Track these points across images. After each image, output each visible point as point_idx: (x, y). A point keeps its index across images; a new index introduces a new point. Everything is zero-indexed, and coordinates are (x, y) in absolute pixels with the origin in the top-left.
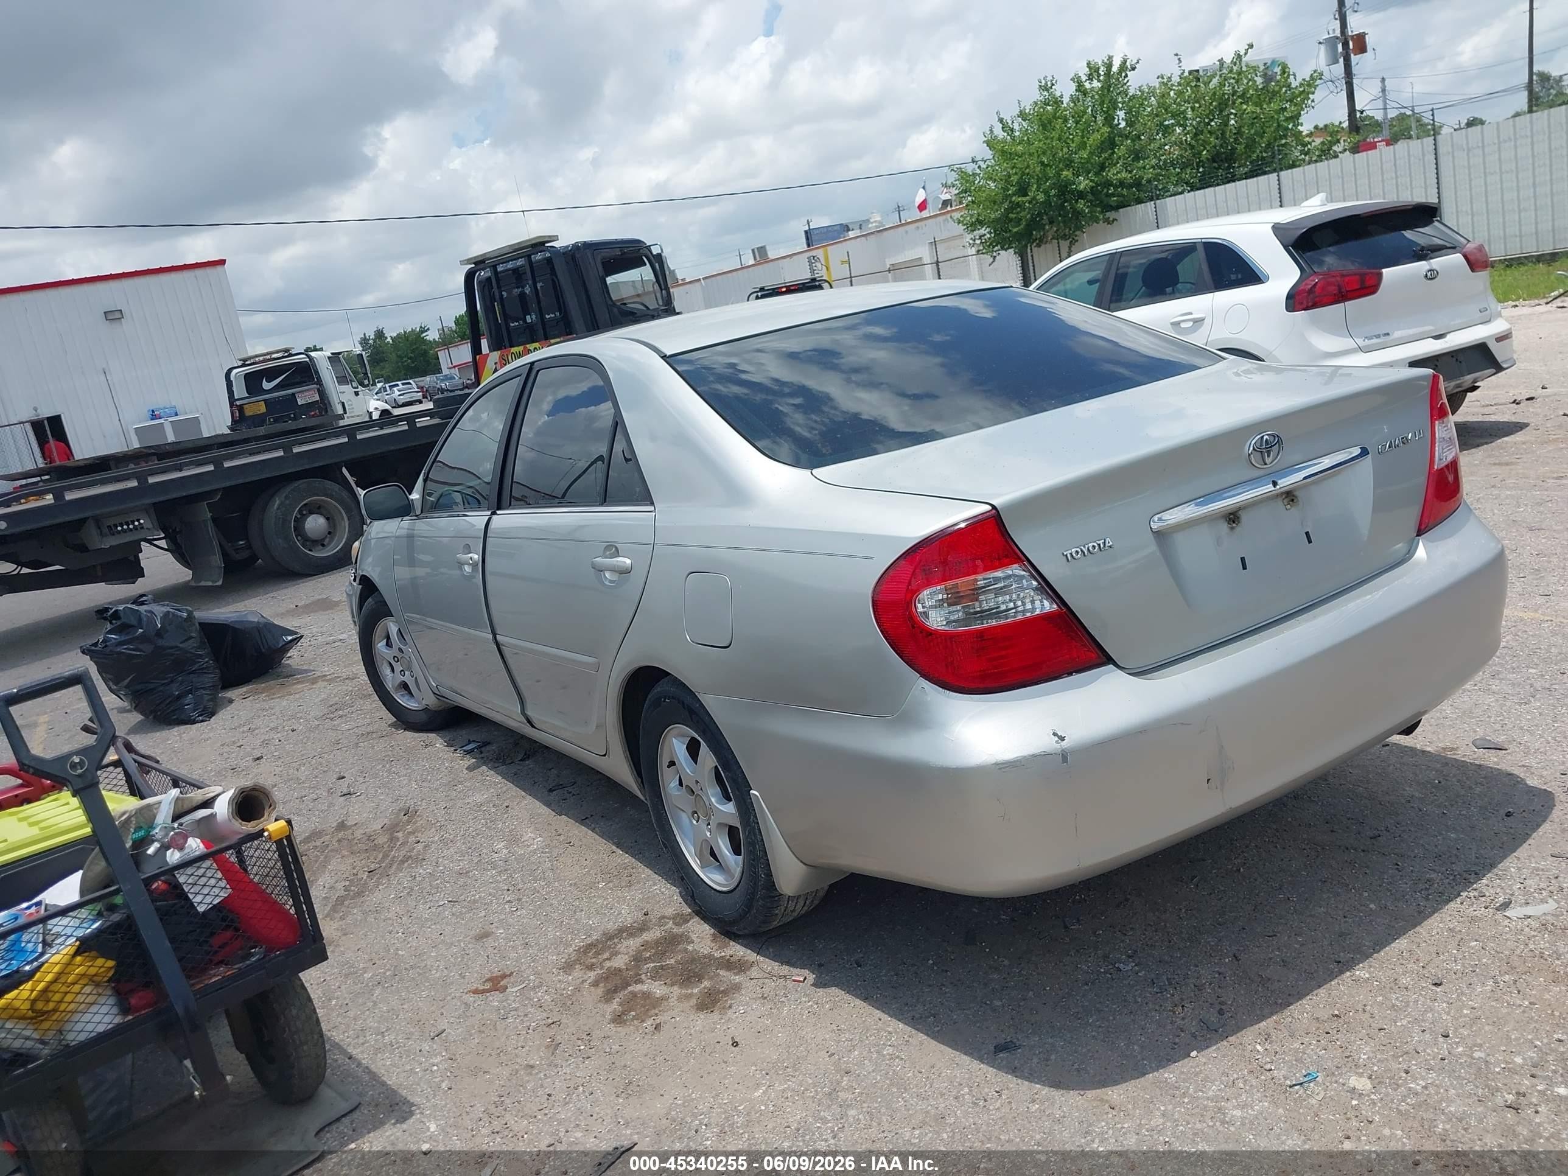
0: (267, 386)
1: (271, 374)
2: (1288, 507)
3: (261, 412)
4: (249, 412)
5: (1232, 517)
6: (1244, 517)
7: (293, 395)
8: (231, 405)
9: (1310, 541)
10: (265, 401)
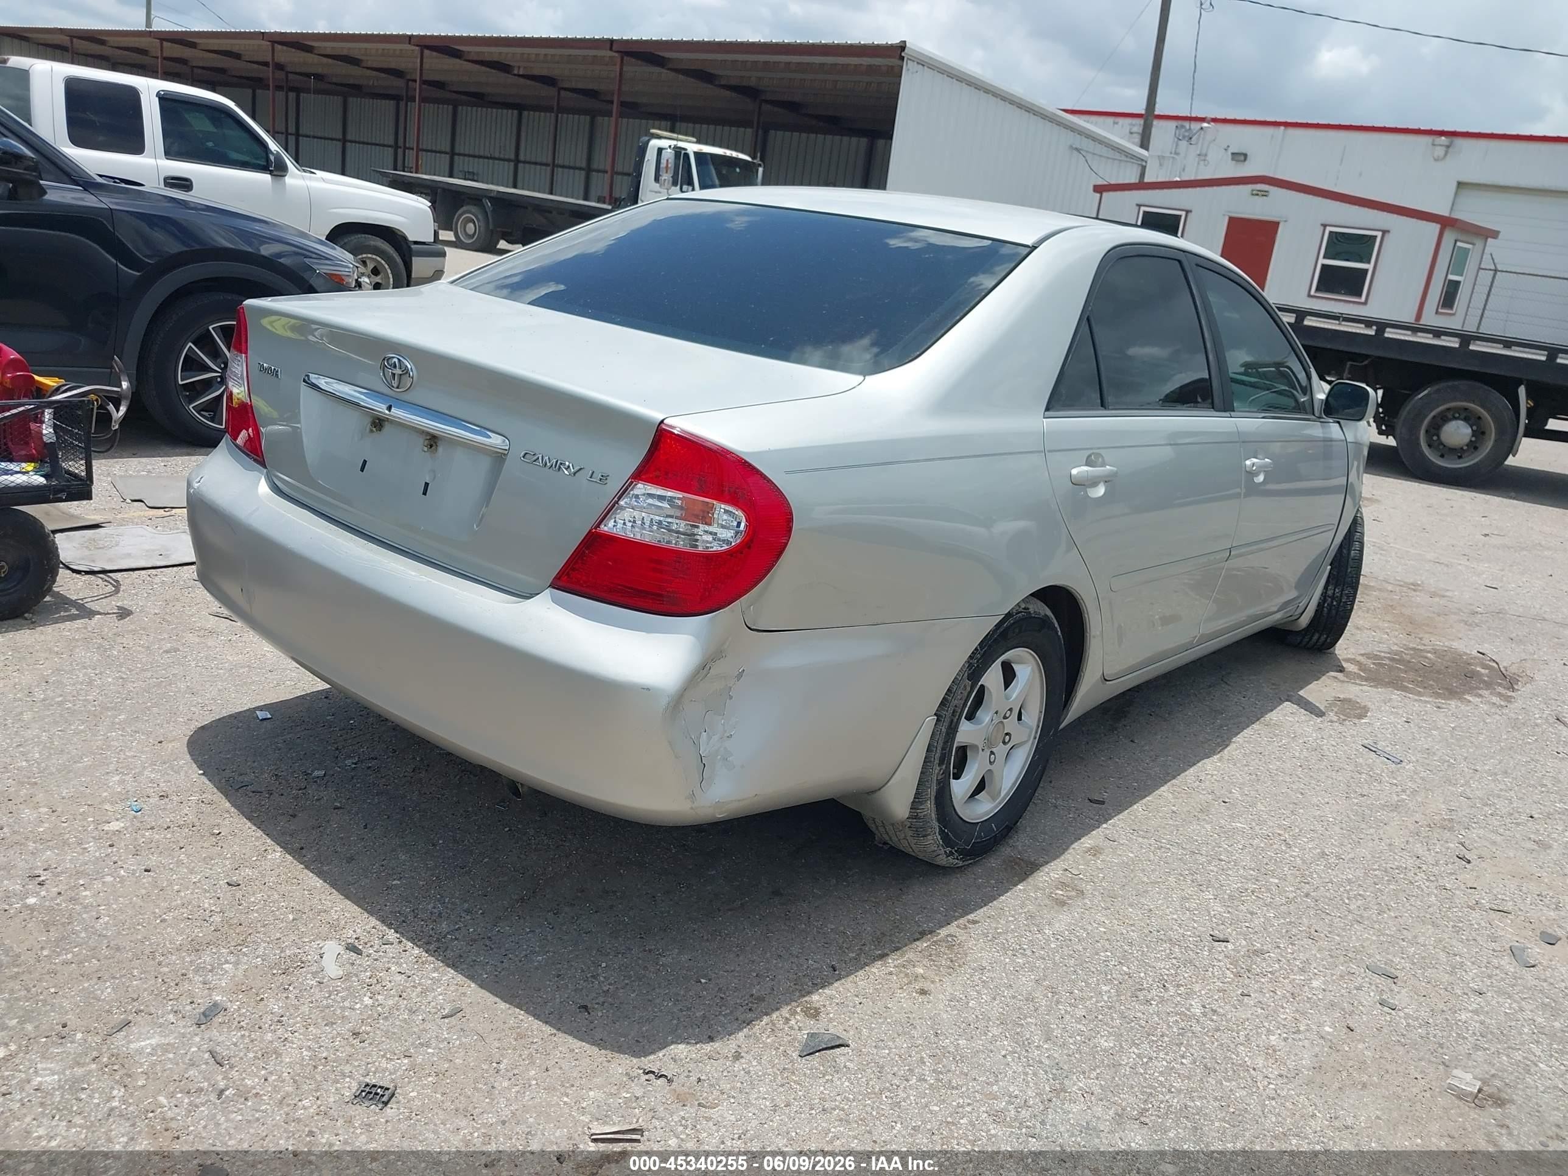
2: (426, 449)
5: (378, 423)
6: (387, 428)
9: (425, 493)
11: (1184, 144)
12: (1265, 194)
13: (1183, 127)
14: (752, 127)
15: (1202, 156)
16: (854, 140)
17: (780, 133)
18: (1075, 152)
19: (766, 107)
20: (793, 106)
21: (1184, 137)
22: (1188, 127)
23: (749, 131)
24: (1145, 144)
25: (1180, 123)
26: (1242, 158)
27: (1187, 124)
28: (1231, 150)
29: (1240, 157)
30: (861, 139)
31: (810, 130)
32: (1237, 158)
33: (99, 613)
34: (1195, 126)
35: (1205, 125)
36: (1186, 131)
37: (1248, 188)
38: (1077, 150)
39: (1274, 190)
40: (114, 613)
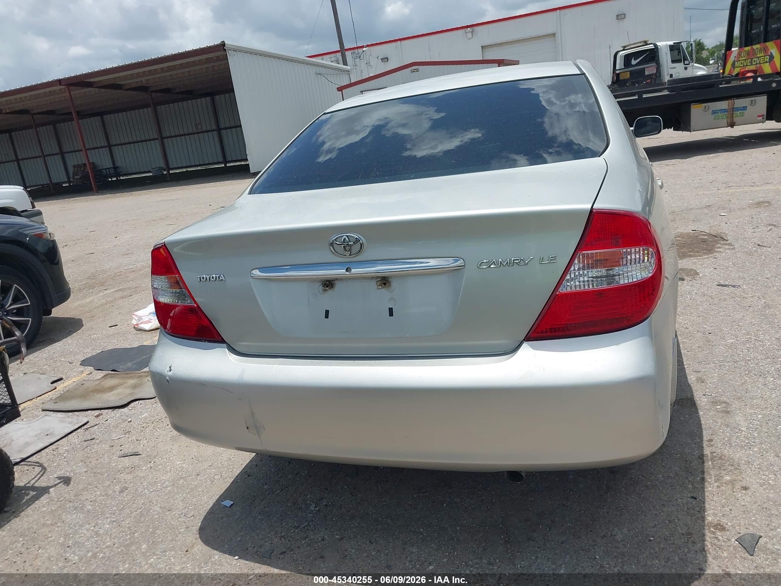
0: (634, 62)
1: (636, 55)
3: (627, 78)
4: (621, 78)
5: (328, 282)
6: (338, 285)
7: (644, 69)
8: (614, 72)
10: (630, 71)
11: (357, 60)
12: (417, 70)
13: (354, 53)
14: (150, 107)
15: (368, 64)
16: (203, 99)
17: (162, 107)
18: (319, 75)
19: (154, 95)
20: (167, 91)
21: (357, 57)
22: (357, 52)
23: (149, 109)
24: (345, 63)
25: (352, 51)
26: (386, 60)
27: (356, 51)
28: (380, 58)
29: (385, 59)
30: (207, 98)
31: (182, 100)
32: (384, 60)
33: (51, 487)
34: (360, 51)
35: (364, 49)
36: (357, 54)
37: (409, 70)
38: (320, 74)
39: (420, 68)
40: (59, 483)
